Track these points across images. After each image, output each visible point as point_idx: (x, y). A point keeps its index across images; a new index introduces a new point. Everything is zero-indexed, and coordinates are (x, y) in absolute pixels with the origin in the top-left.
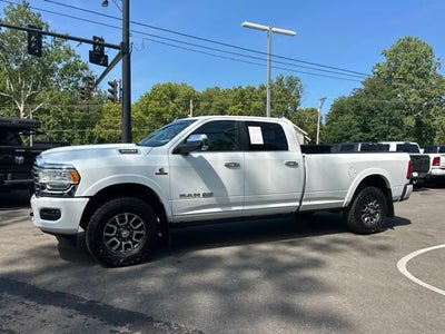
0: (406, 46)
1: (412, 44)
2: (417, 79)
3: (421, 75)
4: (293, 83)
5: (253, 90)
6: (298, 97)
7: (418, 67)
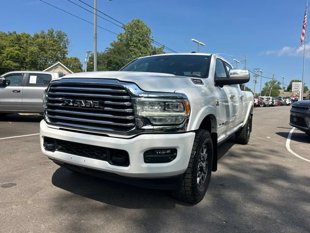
0: (137, 25)
1: (140, 24)
2: (143, 48)
3: (145, 46)
4: (61, 36)
5: (28, 37)
6: (66, 48)
7: (143, 40)
